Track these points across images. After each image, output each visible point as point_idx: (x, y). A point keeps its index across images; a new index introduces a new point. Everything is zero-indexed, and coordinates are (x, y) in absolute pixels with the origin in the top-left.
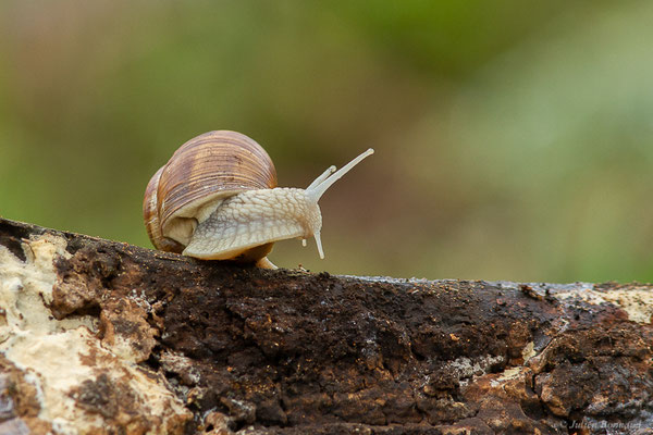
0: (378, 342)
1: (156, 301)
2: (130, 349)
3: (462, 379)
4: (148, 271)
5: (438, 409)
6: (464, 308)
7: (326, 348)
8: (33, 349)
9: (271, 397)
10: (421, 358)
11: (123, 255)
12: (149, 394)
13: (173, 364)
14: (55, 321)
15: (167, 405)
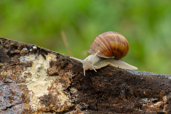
0: (125, 92)
1: (73, 74)
2: (61, 87)
3: (144, 103)
4: (74, 66)
5: (135, 111)
6: (152, 84)
7: (111, 92)
8: (35, 85)
9: (94, 103)
10: (136, 97)
11: (70, 61)
12: (62, 99)
13: (73, 91)
14: (48, 76)
15: (65, 103)
